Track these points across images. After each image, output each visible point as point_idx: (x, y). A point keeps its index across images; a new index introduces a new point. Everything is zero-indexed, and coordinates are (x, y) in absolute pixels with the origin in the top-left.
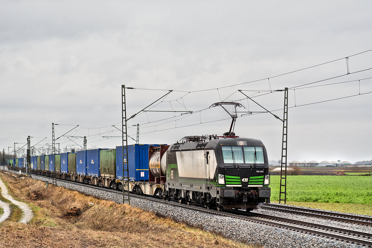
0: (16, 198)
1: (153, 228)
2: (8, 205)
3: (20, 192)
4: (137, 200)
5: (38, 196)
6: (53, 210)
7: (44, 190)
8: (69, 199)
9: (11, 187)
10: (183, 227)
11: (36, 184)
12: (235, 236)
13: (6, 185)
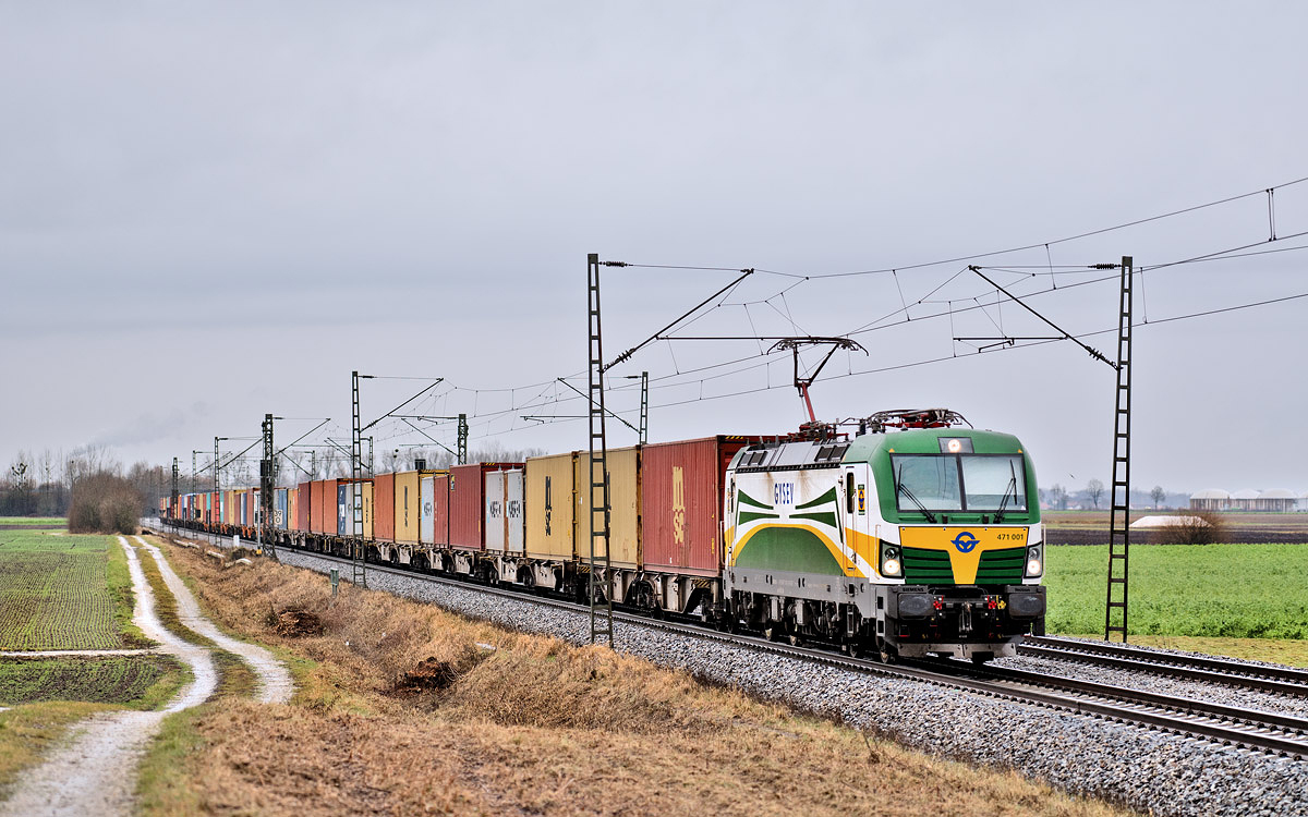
0: (230, 631)
1: (686, 722)
2: (207, 652)
3: (241, 611)
4: (640, 632)
5: (303, 623)
6: (355, 670)
7: (323, 601)
8: (411, 632)
9: (207, 591)
10: (781, 717)
11: (294, 583)
12: (939, 742)
13: (192, 586)
